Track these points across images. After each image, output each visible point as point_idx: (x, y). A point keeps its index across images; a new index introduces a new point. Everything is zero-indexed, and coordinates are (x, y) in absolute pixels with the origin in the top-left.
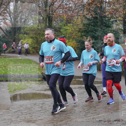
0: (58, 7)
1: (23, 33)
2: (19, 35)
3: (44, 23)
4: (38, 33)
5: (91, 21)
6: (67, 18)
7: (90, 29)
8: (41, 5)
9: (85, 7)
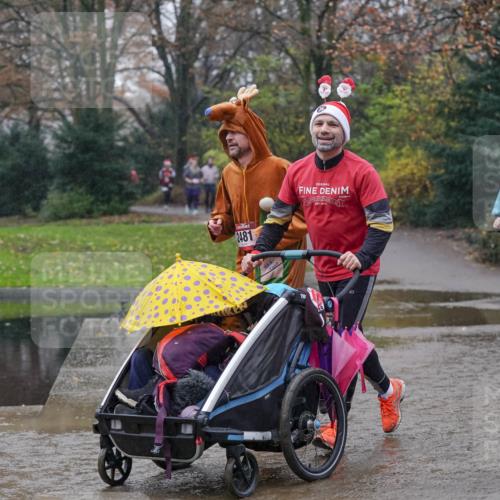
0: (355, 20)
2: (199, 130)
3: (300, 82)
4: (276, 122)
5: (484, 74)
6: (391, 61)
7: (480, 104)
8: (285, 11)
9: (459, 16)
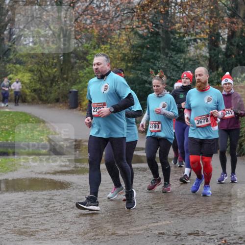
0: (83, 13)
1: (14, 61)
2: (5, 64)
4: (43, 61)
6: (100, 33)
7: (143, 55)
9: (135, 12)
